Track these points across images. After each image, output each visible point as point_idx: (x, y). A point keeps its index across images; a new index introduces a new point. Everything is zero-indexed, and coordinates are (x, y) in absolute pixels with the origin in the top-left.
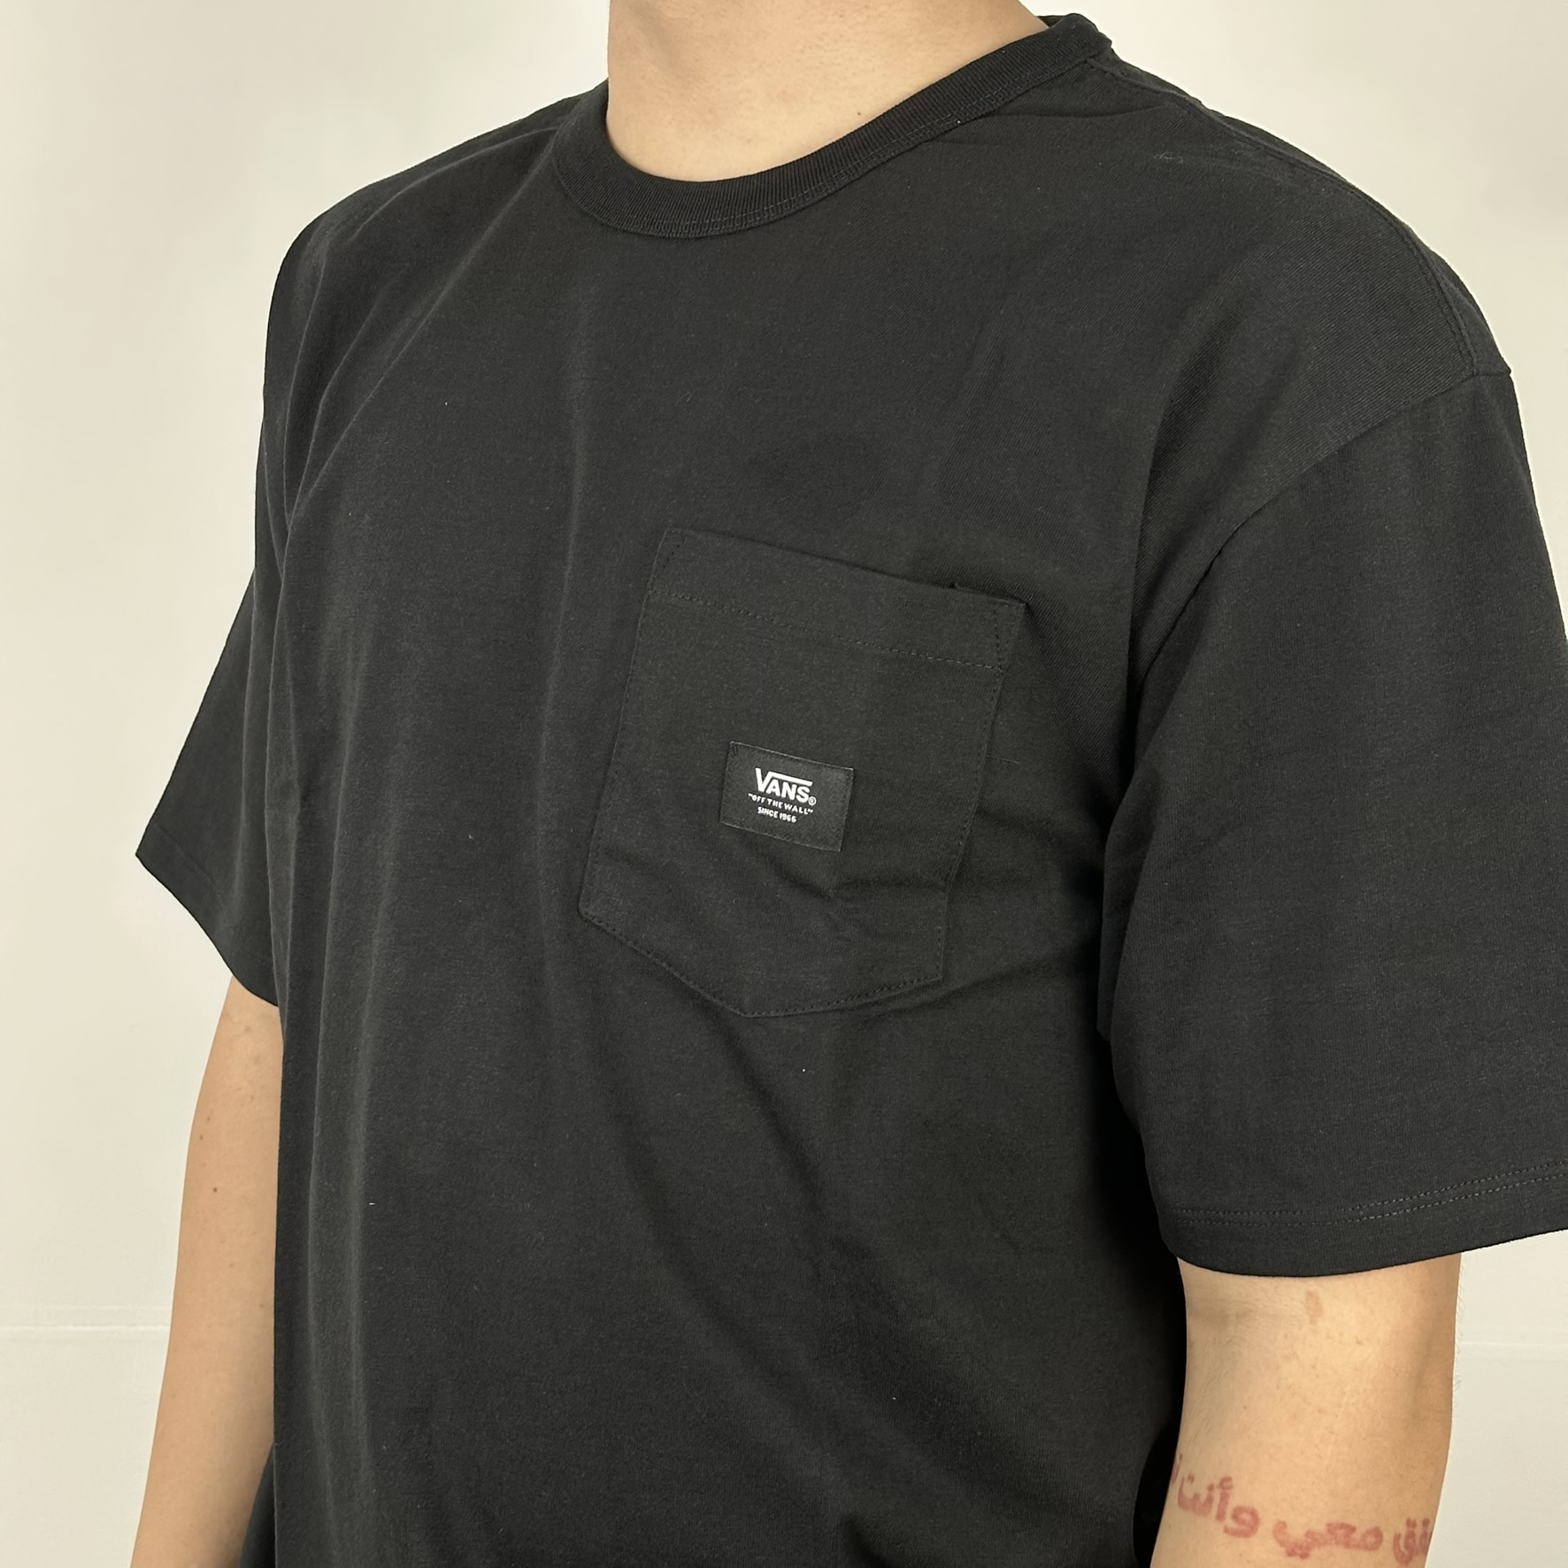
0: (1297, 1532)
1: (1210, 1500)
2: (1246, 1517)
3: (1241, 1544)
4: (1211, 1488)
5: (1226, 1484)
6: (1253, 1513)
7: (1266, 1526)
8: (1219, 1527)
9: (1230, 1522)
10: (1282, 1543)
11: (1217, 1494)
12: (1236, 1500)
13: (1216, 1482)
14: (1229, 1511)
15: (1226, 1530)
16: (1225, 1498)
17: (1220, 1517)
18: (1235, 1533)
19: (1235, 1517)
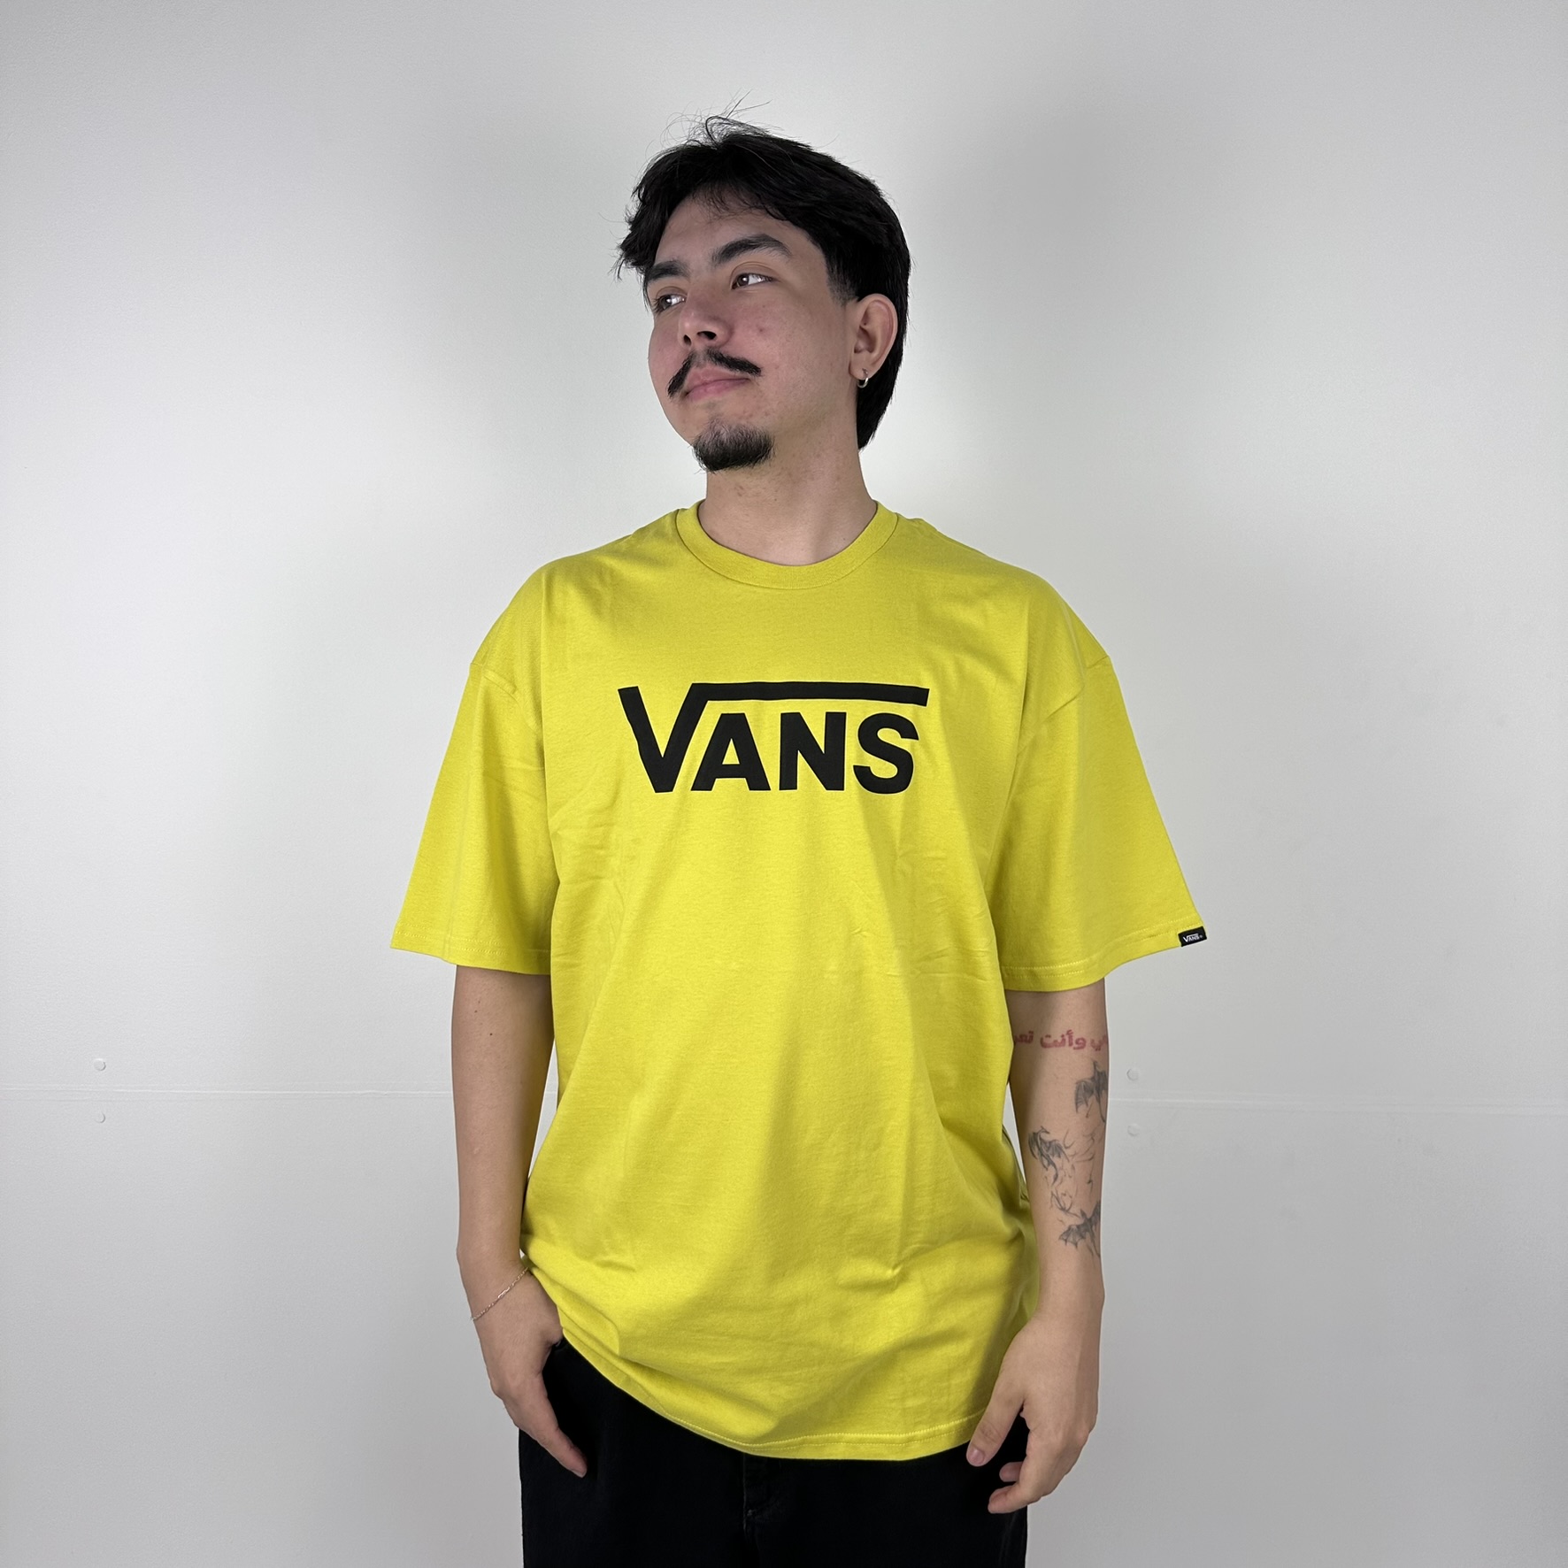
0: (1097, 1042)
1: (1064, 1040)
2: (1081, 1041)
3: (1081, 1051)
4: (1063, 1036)
5: (1069, 1033)
6: (1083, 1039)
7: (1088, 1043)
8: (1071, 1048)
9: (1075, 1045)
10: (1094, 1047)
11: (1067, 1038)
12: (1074, 1039)
13: (1065, 1033)
14: (1074, 1042)
15: (1075, 1048)
16: (1071, 1038)
17: (1071, 1044)
18: (1078, 1048)
19: (1077, 1043)
